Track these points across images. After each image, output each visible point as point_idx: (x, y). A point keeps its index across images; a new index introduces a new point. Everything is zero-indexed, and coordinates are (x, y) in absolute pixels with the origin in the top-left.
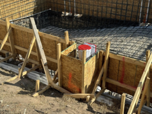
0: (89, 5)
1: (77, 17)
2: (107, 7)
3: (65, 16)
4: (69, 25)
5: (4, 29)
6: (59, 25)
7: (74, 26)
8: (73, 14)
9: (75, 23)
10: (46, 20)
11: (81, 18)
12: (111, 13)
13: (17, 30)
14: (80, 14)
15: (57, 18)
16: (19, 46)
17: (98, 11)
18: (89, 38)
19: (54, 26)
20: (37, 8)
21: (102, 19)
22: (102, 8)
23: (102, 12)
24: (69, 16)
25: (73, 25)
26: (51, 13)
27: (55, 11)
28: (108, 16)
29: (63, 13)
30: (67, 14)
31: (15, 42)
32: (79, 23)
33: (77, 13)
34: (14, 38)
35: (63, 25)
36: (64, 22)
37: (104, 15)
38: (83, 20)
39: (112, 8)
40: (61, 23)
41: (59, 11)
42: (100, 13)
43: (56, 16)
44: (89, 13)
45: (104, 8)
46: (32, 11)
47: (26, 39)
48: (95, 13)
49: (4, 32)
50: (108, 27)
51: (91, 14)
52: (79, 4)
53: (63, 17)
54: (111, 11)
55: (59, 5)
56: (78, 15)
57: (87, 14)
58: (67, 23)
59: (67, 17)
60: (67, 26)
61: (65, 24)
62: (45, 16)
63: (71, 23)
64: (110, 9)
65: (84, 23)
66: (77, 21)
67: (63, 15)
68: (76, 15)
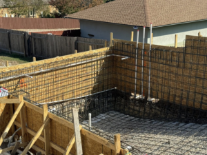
0: (169, 87)
1: (151, 102)
2: (195, 92)
3: (134, 99)
4: (139, 112)
5: (40, 119)
6: (126, 110)
7: (146, 115)
8: (146, 98)
9: (148, 109)
10: (108, 102)
11: (157, 104)
12: (202, 103)
13: (55, 122)
14: (156, 98)
15: (123, 100)
16: (56, 144)
17: (181, 97)
18: (165, 136)
19: (119, 111)
20: (98, 85)
21: (188, 109)
22: (188, 94)
23: (188, 99)
24: (140, 100)
25: (145, 113)
26: (116, 94)
27: (123, 91)
28: (197, 105)
29: (133, 94)
30: (138, 96)
31: (51, 138)
32: (153, 110)
33: (152, 97)
34: (51, 132)
35: (131, 111)
36: (132, 107)
37: (191, 103)
38: (159, 107)
39: (203, 94)
40: (129, 108)
41: (127, 91)
42: (185, 100)
43: (122, 97)
44: (169, 98)
45: (191, 93)
46: (91, 89)
47: (66, 136)
48: (177, 99)
49: (40, 122)
50: (196, 122)
51: (171, 100)
52: (155, 85)
53: (132, 99)
54: (202, 99)
55: (128, 84)
56: (153, 99)
57: (165, 99)
58: (137, 108)
59: (137, 100)
60: (136, 112)
61: (134, 110)
62: (108, 97)
63: (142, 110)
64: (200, 96)
65: (161, 111)
66: (151, 108)
67: (132, 97)
68: (149, 99)
